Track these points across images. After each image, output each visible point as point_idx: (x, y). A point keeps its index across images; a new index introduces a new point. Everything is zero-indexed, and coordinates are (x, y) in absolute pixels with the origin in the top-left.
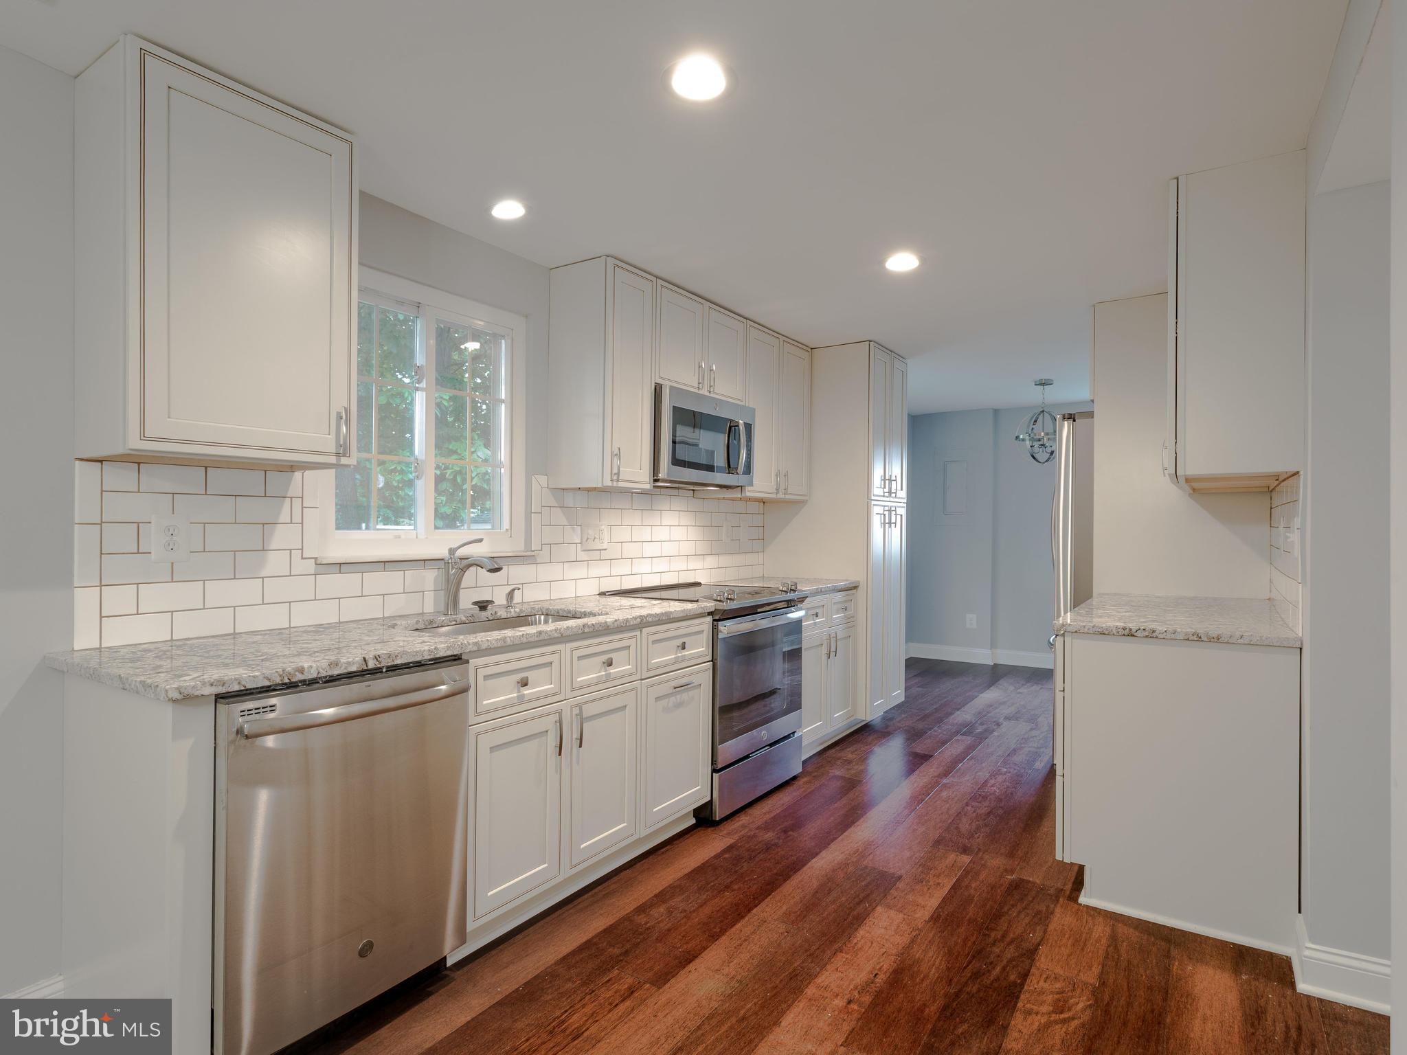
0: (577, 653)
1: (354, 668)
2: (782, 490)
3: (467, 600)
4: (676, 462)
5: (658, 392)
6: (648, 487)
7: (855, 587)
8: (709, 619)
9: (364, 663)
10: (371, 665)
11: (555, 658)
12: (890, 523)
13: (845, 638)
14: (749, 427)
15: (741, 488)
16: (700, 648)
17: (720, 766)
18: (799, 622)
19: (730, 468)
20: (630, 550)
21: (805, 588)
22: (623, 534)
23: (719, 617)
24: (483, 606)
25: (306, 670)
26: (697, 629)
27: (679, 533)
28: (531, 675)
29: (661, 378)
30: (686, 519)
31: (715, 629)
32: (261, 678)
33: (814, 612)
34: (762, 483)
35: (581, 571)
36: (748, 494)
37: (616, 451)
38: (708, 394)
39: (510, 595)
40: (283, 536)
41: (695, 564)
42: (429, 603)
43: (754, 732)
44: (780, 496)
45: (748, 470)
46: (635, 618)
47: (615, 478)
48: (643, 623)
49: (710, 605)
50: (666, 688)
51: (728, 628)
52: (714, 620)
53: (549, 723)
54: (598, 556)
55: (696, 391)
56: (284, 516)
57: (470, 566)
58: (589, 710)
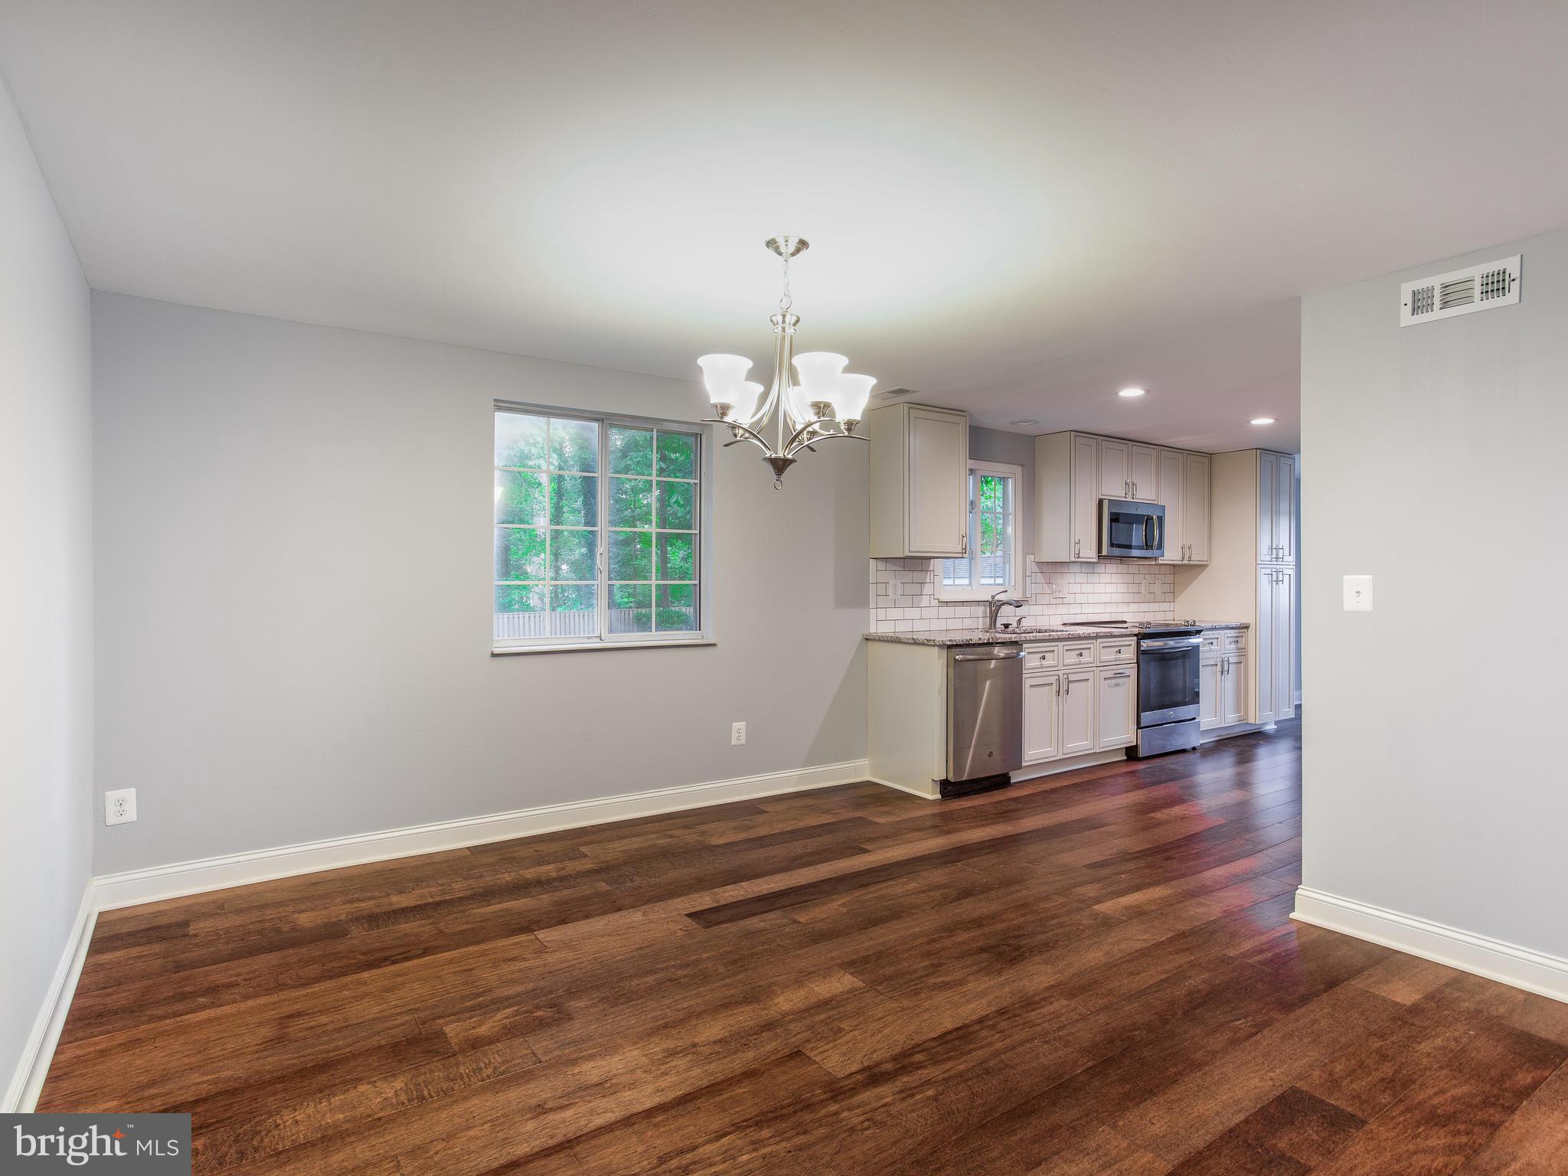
0: (1065, 648)
2: (1186, 558)
3: (1000, 621)
4: (1112, 545)
5: (1100, 503)
6: (1095, 560)
7: (1247, 627)
8: (1135, 638)
11: (1055, 648)
12: (1277, 581)
13: (1238, 663)
14: (1161, 519)
15: (1156, 559)
16: (1129, 653)
17: (1142, 725)
18: (1196, 648)
19: (1148, 545)
20: (1081, 598)
21: (1200, 625)
22: (1076, 588)
23: (1141, 637)
24: (1006, 626)
26: (1127, 643)
27: (1111, 588)
28: (1047, 655)
29: (1102, 495)
30: (1116, 578)
31: (1138, 644)
33: (1210, 641)
34: (1171, 554)
35: (1051, 610)
36: (1160, 562)
37: (1077, 541)
38: (1132, 500)
39: (1019, 621)
40: (928, 589)
41: (1123, 608)
42: (982, 623)
43: (1165, 711)
44: (1185, 562)
45: (1160, 546)
46: (1094, 633)
47: (1077, 556)
48: (1097, 637)
49: (1136, 631)
50: (1110, 674)
51: (1146, 644)
52: (1138, 639)
53: (1053, 680)
54: (1061, 601)
55: (1124, 499)
56: (928, 581)
57: (1003, 604)
58: (1072, 677)
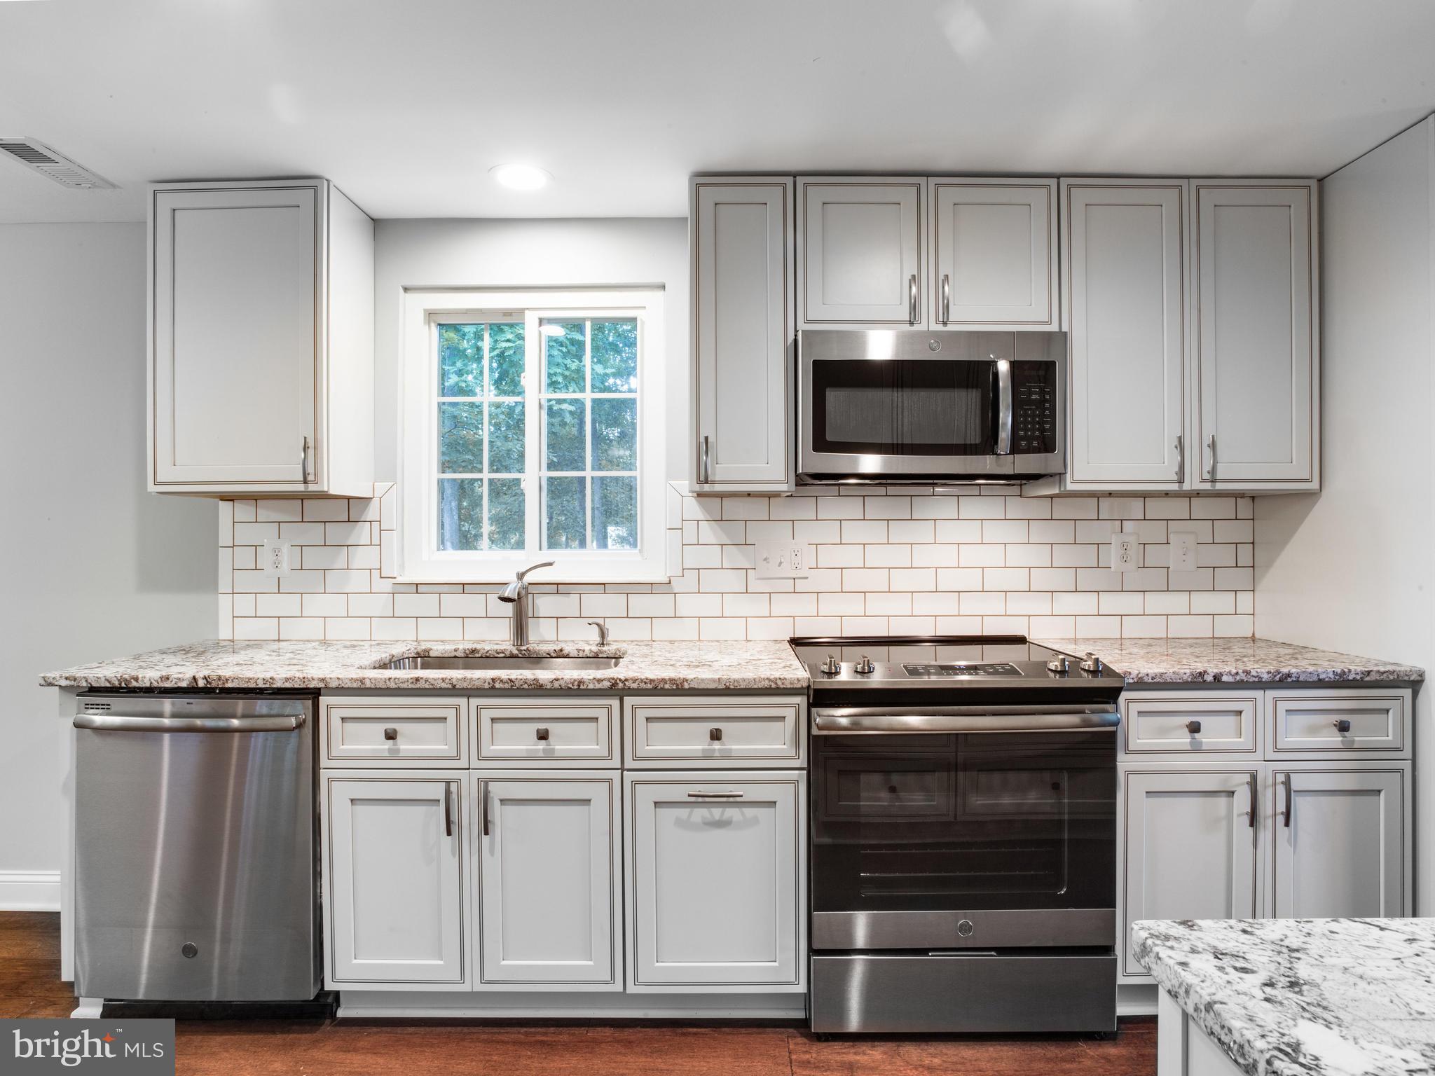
1: (184, 684)
2: (1198, 475)
8: (800, 700)
9: (193, 681)
10: (201, 684)
13: (1350, 793)
25: (140, 679)
26: (763, 713)
29: (808, 322)
32: (103, 679)
37: (703, 443)
40: (364, 557)
44: (1196, 486)
47: (703, 479)
50: (681, 792)
53: (438, 792)
54: (789, 586)
56: (365, 539)
